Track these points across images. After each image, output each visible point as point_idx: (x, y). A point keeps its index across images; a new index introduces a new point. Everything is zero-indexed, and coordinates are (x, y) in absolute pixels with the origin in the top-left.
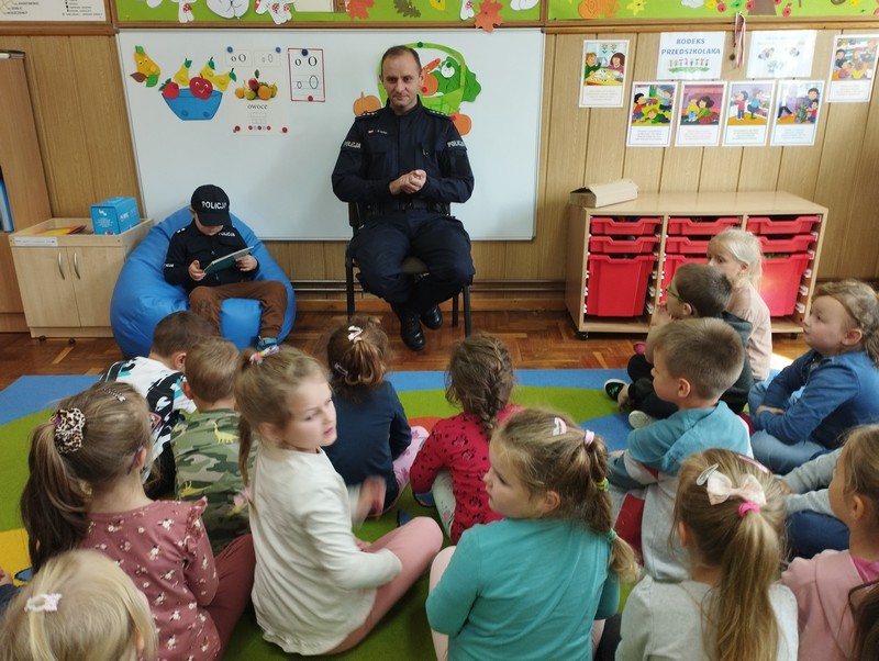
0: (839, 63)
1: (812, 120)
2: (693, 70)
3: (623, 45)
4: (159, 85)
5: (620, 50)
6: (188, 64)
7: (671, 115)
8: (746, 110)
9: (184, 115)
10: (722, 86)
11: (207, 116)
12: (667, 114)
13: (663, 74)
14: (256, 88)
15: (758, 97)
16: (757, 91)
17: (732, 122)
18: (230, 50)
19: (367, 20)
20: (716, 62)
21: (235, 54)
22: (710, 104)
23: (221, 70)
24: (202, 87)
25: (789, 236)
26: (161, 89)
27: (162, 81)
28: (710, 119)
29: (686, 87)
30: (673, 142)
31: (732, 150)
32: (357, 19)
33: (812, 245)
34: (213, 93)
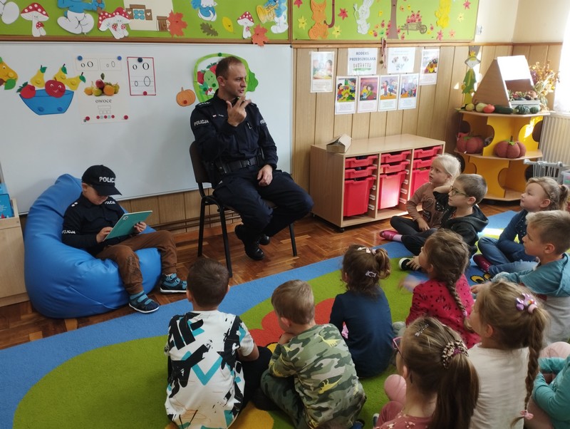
0: (425, 64)
1: (414, 95)
2: (364, 70)
3: (331, 56)
4: (17, 87)
6: (43, 70)
7: (356, 95)
8: (388, 91)
9: (40, 111)
10: (377, 78)
11: (61, 110)
12: (353, 95)
14: (102, 87)
15: (392, 84)
16: (392, 80)
17: (382, 98)
18: (80, 58)
19: (182, 37)
21: (84, 61)
22: (372, 88)
23: (72, 74)
24: (56, 87)
25: (430, 158)
26: (19, 91)
27: (19, 84)
28: (372, 97)
29: (362, 79)
30: (356, 111)
31: (382, 113)
32: (175, 36)
34: (66, 93)
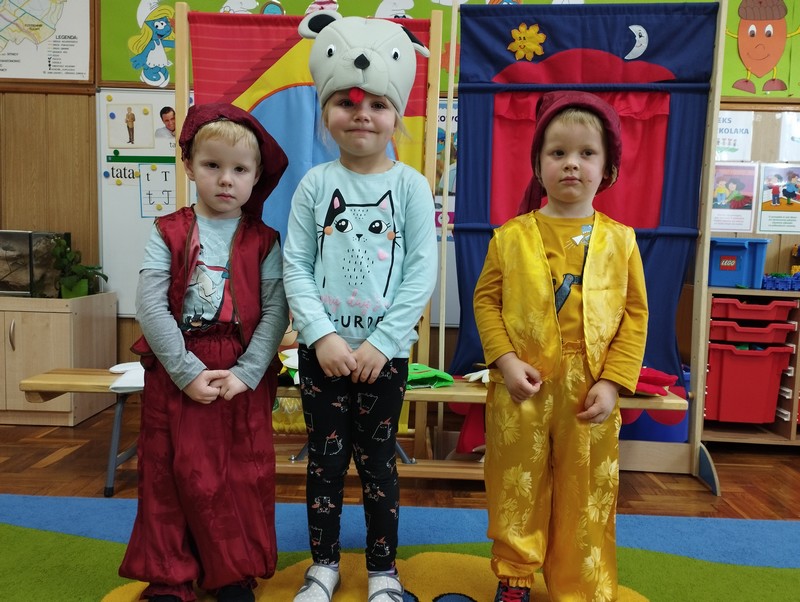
8: (781, 195)
10: (753, 168)
15: (794, 181)
17: (766, 207)
20: (745, 143)
28: (743, 203)
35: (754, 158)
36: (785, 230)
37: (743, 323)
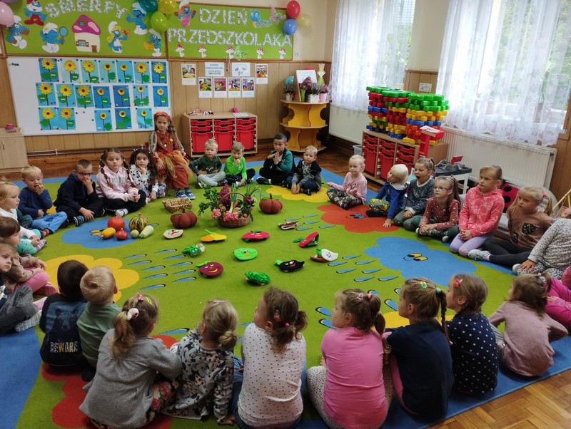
0: (258, 72)
1: (253, 89)
2: (216, 74)
3: (194, 66)
5: (193, 67)
7: (211, 88)
8: (234, 87)
10: (225, 79)
13: (207, 75)
16: (236, 81)
17: (230, 90)
20: (223, 71)
22: (223, 85)
25: (248, 124)
28: (224, 89)
29: (215, 79)
30: (213, 96)
31: (231, 99)
33: (255, 127)
35: (226, 75)
36: (235, 96)
37: (222, 126)
